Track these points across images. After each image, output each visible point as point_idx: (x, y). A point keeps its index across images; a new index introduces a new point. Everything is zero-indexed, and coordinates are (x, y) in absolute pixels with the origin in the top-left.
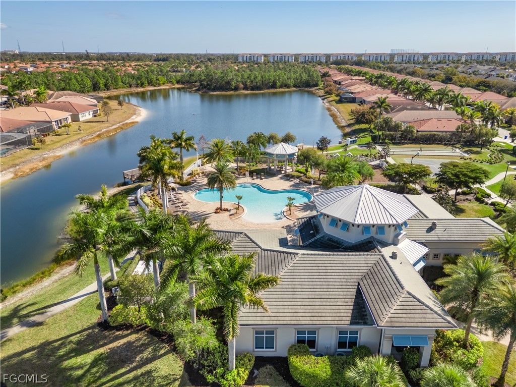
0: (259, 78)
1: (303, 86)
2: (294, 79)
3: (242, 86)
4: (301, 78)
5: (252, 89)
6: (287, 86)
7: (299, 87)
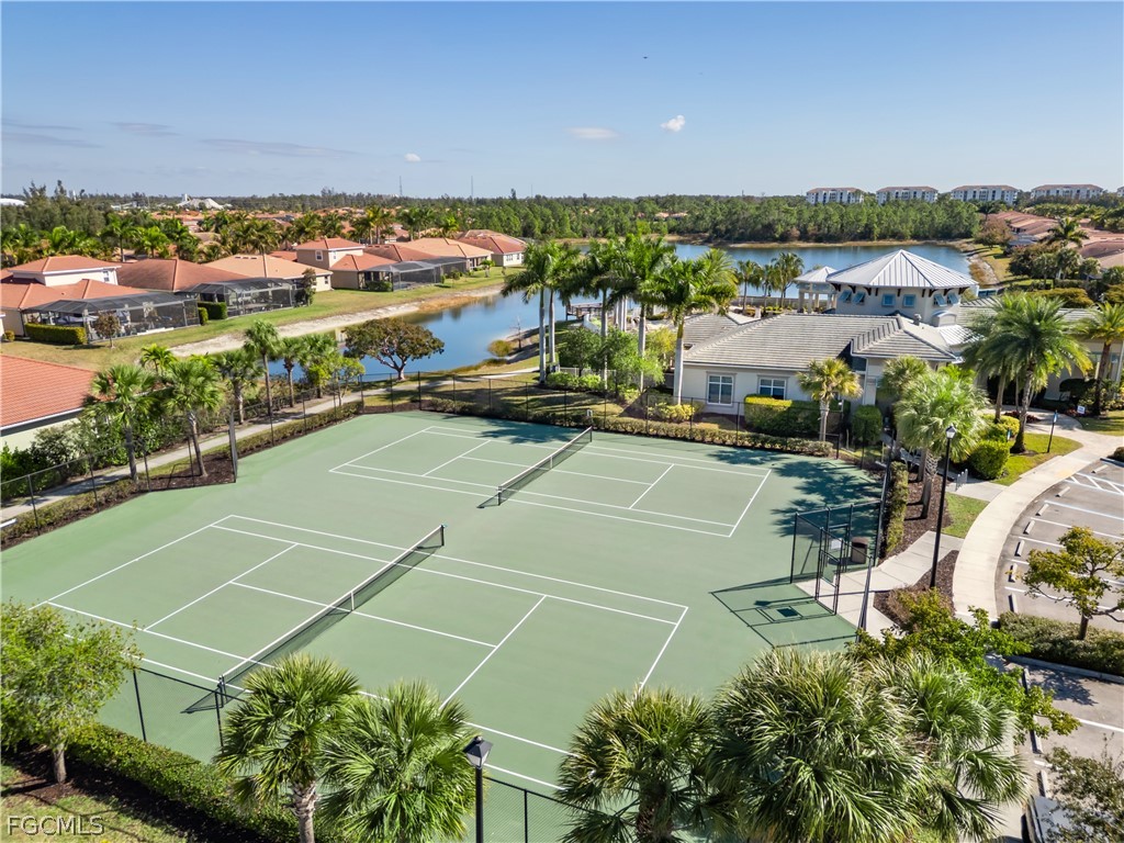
0: (836, 218)
1: (935, 237)
2: (914, 221)
3: (796, 232)
4: (933, 219)
5: (819, 240)
6: (897, 236)
7: (926, 238)
